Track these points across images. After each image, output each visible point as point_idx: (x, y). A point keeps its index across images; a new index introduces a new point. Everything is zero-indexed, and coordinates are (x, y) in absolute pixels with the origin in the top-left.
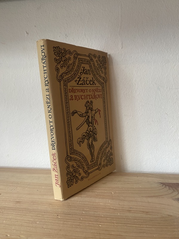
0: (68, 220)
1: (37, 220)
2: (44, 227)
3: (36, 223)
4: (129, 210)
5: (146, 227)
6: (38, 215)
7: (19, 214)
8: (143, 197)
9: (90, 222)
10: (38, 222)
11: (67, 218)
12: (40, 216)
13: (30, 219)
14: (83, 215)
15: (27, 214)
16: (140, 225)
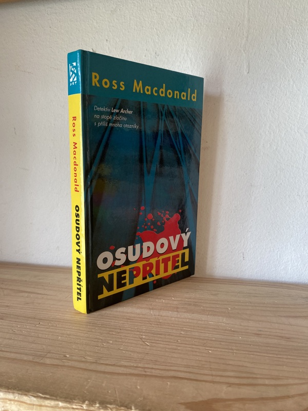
0: (157, 342)
1: (109, 338)
2: (122, 349)
3: (108, 343)
4: (257, 333)
5: (287, 359)
6: (111, 333)
7: (81, 329)
8: (282, 316)
9: (194, 346)
10: (111, 342)
11: (156, 339)
12: (114, 334)
13: (98, 337)
14: (182, 335)
15: (93, 330)
16: (277, 355)
